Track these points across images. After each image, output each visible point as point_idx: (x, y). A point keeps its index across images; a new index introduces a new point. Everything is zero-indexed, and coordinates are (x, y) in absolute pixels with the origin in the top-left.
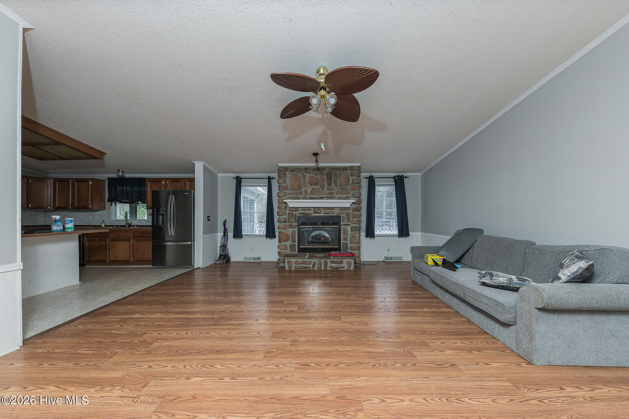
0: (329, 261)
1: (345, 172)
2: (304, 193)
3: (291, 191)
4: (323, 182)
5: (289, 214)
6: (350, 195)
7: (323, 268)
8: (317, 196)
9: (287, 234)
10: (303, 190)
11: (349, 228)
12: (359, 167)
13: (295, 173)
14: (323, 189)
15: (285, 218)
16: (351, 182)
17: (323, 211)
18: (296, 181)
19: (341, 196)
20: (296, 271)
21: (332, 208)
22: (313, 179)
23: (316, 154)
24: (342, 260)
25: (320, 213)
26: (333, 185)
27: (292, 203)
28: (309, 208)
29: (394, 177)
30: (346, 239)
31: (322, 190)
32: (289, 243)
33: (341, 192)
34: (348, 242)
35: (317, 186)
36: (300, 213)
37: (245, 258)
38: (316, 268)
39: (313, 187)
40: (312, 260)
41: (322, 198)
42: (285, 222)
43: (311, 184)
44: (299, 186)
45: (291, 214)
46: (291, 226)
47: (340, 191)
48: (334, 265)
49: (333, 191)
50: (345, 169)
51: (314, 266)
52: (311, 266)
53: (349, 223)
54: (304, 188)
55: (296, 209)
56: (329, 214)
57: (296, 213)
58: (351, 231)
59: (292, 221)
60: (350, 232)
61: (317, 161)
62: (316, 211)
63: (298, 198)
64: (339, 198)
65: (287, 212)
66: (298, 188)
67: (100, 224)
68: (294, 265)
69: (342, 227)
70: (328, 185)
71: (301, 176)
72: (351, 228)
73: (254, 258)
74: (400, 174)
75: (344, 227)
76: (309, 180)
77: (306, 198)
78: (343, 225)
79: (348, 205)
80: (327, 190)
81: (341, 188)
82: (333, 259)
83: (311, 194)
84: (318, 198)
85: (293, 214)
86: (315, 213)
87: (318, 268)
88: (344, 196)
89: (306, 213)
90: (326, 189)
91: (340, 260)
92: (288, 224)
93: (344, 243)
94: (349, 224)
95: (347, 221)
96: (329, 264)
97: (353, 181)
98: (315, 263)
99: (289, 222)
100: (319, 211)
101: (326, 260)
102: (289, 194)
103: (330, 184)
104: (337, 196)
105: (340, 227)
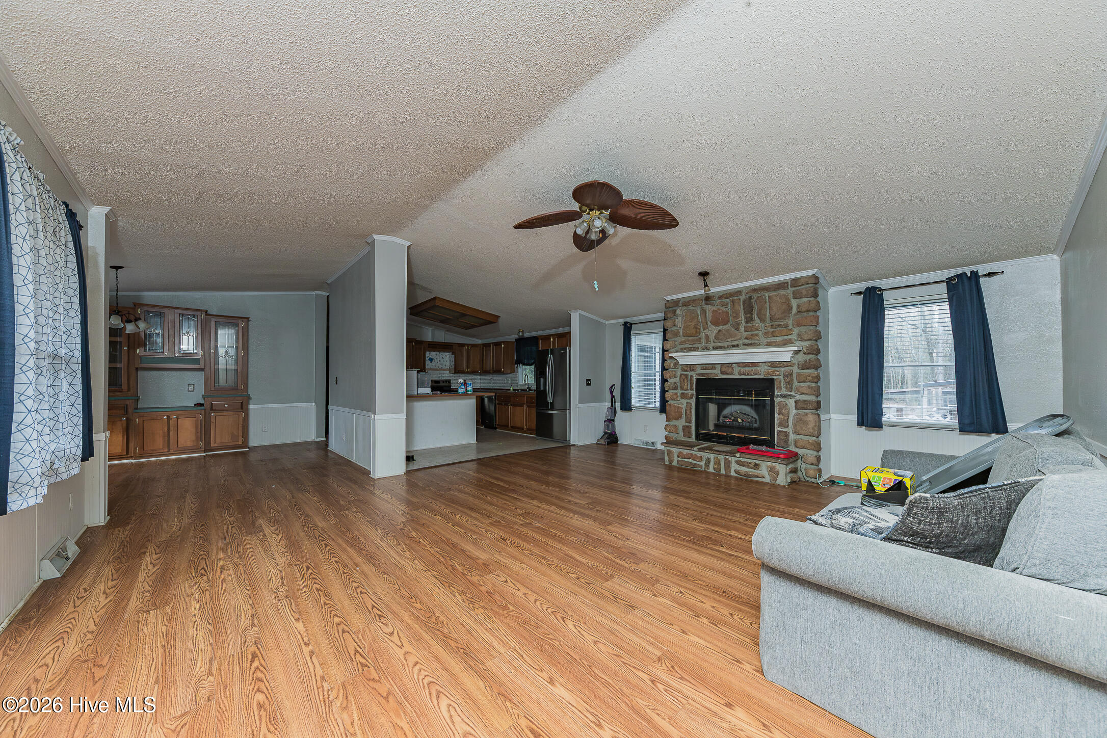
0: (733, 460)
1: (782, 292)
2: (704, 340)
3: (683, 339)
4: (737, 316)
5: (681, 375)
6: (794, 337)
7: (723, 472)
8: (725, 344)
9: (679, 408)
10: (702, 335)
11: (791, 403)
12: (816, 278)
13: (691, 308)
14: (737, 329)
15: (676, 383)
16: (794, 310)
17: (736, 369)
18: (691, 322)
19: (773, 339)
20: (680, 469)
21: (754, 364)
22: (719, 313)
23: (704, 274)
24: (758, 462)
25: (732, 374)
26: (757, 320)
27: (684, 358)
28: (713, 366)
29: (949, 281)
30: (784, 424)
31: (737, 332)
32: (681, 423)
33: (773, 332)
34: (790, 430)
35: (727, 326)
36: (699, 375)
38: (711, 470)
39: (721, 327)
40: (705, 455)
41: (735, 346)
42: (675, 388)
43: (716, 323)
44: (696, 328)
46: (683, 396)
47: (771, 330)
48: (743, 469)
49: (756, 332)
50: (782, 285)
51: (707, 464)
52: (703, 464)
53: (792, 393)
54: (705, 331)
55: (691, 367)
56: (748, 375)
57: (692, 373)
58: (796, 408)
59: (685, 387)
60: (793, 412)
61: (706, 285)
62: (724, 369)
63: (695, 349)
64: (769, 345)
65: (679, 372)
66: (695, 332)
67: (509, 388)
68: (676, 458)
69: (777, 400)
70: (746, 322)
71: (699, 313)
72: (796, 402)
73: (648, 442)
74: (968, 270)
75: (780, 399)
76: (712, 316)
77: (707, 349)
78: (778, 395)
79: (787, 357)
80: (745, 331)
81: (772, 325)
82: (741, 457)
83: (715, 341)
84: (728, 347)
85: (686, 376)
86: (722, 373)
87: (714, 469)
88: (779, 339)
89: (706, 374)
90: (742, 329)
91: (755, 461)
92: (679, 392)
93: (780, 431)
94: (791, 395)
95: (786, 388)
96: (734, 467)
97: (798, 307)
98: (709, 460)
99: (682, 388)
100: (730, 370)
101: (727, 457)
102: (682, 343)
103: (749, 320)
104: (764, 340)
105: (772, 401)
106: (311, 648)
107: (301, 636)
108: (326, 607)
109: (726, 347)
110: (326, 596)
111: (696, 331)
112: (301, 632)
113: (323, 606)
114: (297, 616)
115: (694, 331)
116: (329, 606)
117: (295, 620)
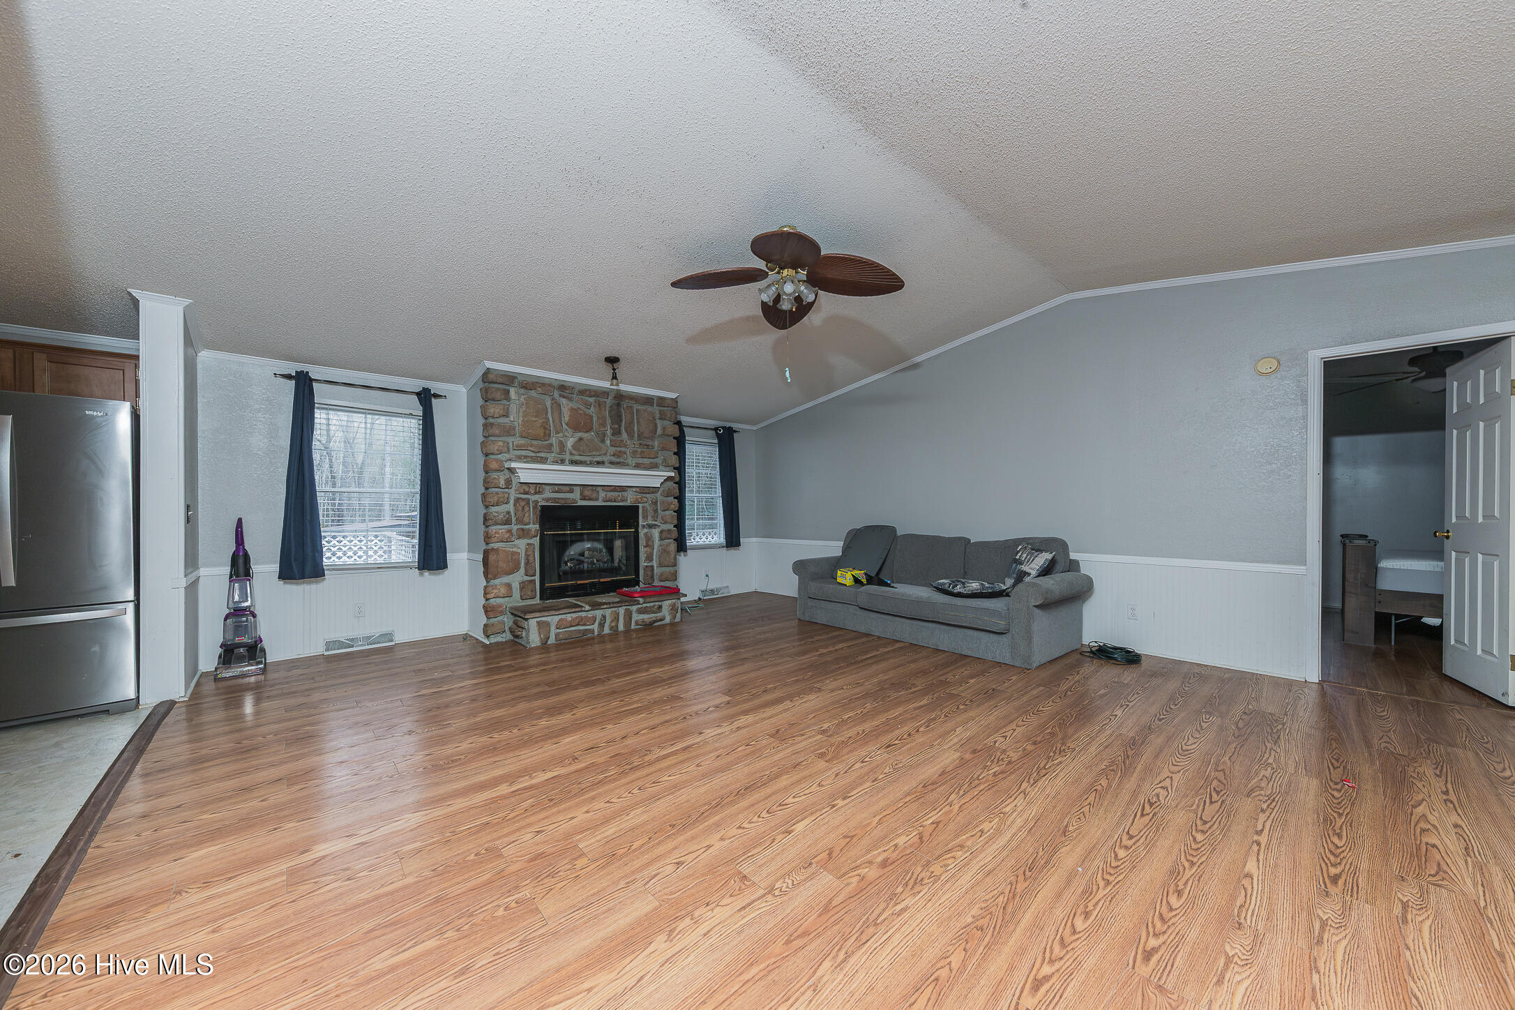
0: (634, 608)
1: (649, 409)
2: (556, 448)
3: (522, 441)
4: (603, 424)
5: (517, 500)
6: (659, 461)
7: (621, 627)
8: (588, 459)
9: (513, 553)
10: (553, 440)
11: (656, 533)
12: (675, 401)
13: (533, 393)
14: (603, 441)
15: (508, 513)
16: (659, 431)
17: (602, 494)
18: (536, 416)
19: (640, 461)
20: (562, 645)
21: (622, 489)
22: (581, 414)
23: (613, 361)
24: (660, 603)
25: (597, 499)
26: (625, 435)
27: (528, 473)
28: (570, 487)
29: (716, 429)
30: (649, 558)
31: (601, 445)
32: (517, 579)
33: (642, 451)
34: (655, 563)
35: (588, 434)
36: (547, 500)
37: (328, 644)
38: (607, 630)
39: (580, 434)
40: (598, 613)
41: (600, 463)
42: (508, 522)
43: (576, 427)
44: (545, 428)
45: (523, 500)
46: (523, 534)
47: (639, 450)
48: (646, 617)
49: (623, 449)
50: (648, 400)
51: (602, 625)
52: (595, 627)
53: (656, 523)
54: (557, 435)
55: (539, 487)
56: (615, 501)
57: (537, 497)
58: (661, 539)
59: (526, 519)
60: (657, 543)
61: (615, 377)
62: (587, 493)
63: (543, 461)
64: (637, 466)
65: (513, 494)
66: (542, 435)
68: (553, 631)
69: (642, 532)
70: (613, 435)
71: (548, 403)
72: (661, 532)
73: (369, 638)
74: (728, 425)
75: (645, 530)
76: (570, 416)
77: (562, 462)
78: (644, 526)
79: (656, 483)
80: (612, 446)
81: (640, 444)
82: (644, 603)
83: (574, 452)
84: (591, 464)
85: (528, 501)
86: (583, 498)
87: (611, 628)
88: (647, 461)
89: (562, 499)
90: (608, 442)
91: (657, 603)
92: (515, 528)
93: (647, 566)
94: (656, 525)
95: (653, 517)
96: (635, 617)
97: (664, 428)
98: (604, 617)
99: (519, 521)
100: (594, 495)
101: (628, 607)
102: (519, 448)
103: (617, 432)
104: (630, 461)
105: (637, 532)
106: (1256, 838)
107: (1258, 854)
108: (1195, 860)
109: (588, 463)
110: (1179, 873)
111: (545, 433)
112: (1255, 859)
113: (1198, 864)
114: (1246, 882)
115: (541, 432)
116: (1191, 858)
117: (1252, 879)
